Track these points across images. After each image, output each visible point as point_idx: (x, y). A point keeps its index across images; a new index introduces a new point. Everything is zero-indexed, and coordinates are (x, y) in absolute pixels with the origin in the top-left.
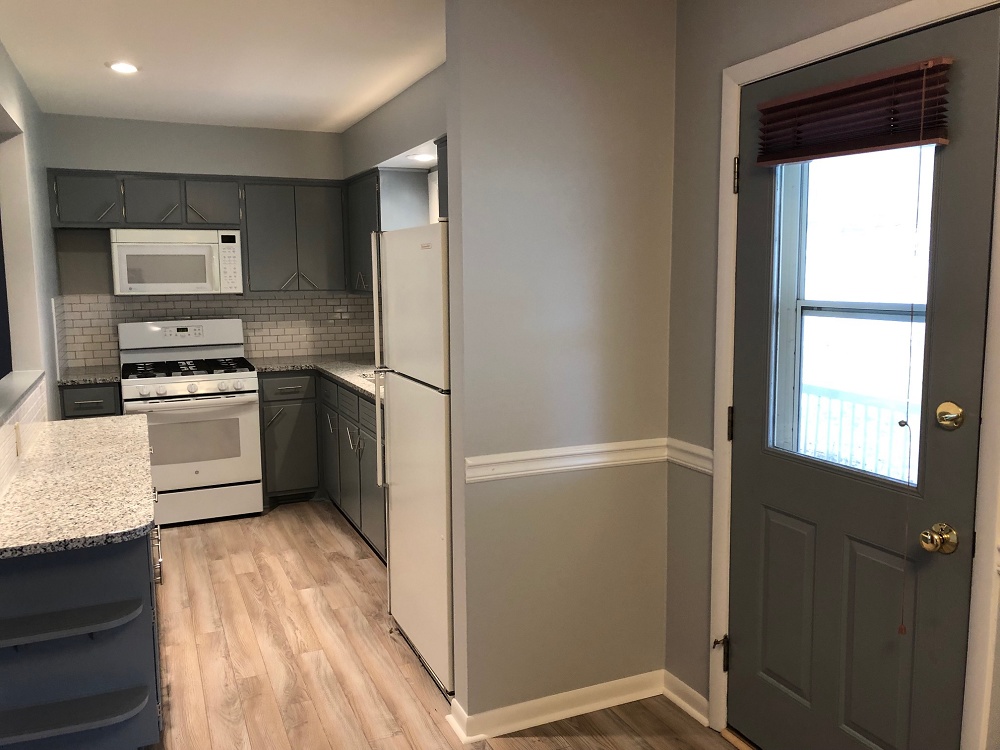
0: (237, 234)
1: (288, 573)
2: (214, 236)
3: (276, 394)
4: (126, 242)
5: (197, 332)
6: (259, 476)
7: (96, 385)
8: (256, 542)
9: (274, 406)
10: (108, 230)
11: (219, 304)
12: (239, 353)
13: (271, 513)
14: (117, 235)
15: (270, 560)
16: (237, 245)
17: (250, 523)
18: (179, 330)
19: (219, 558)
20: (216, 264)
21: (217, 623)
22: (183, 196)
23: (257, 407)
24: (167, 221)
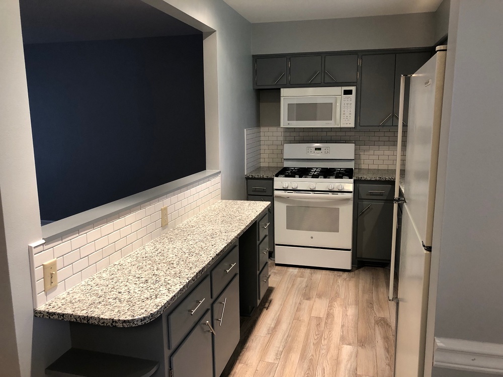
0: (353, 89)
1: (343, 326)
2: (339, 90)
3: (367, 195)
4: (290, 96)
5: (326, 151)
6: (350, 247)
7: (263, 179)
8: (337, 293)
9: (365, 203)
10: (280, 89)
11: (343, 134)
12: (351, 165)
13: (356, 272)
14: (284, 92)
15: (338, 311)
16: (353, 96)
17: (340, 276)
18: (316, 149)
19: (309, 299)
20: (338, 109)
21: (278, 355)
22: (323, 66)
23: (352, 202)
24: (313, 83)
